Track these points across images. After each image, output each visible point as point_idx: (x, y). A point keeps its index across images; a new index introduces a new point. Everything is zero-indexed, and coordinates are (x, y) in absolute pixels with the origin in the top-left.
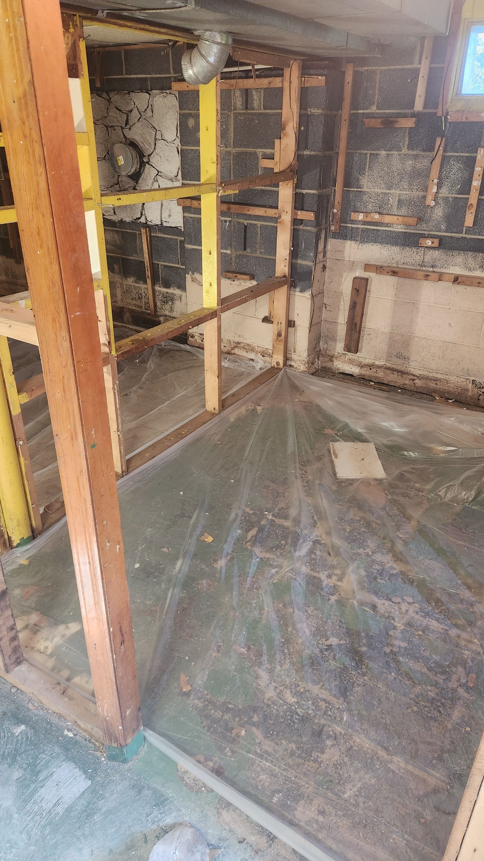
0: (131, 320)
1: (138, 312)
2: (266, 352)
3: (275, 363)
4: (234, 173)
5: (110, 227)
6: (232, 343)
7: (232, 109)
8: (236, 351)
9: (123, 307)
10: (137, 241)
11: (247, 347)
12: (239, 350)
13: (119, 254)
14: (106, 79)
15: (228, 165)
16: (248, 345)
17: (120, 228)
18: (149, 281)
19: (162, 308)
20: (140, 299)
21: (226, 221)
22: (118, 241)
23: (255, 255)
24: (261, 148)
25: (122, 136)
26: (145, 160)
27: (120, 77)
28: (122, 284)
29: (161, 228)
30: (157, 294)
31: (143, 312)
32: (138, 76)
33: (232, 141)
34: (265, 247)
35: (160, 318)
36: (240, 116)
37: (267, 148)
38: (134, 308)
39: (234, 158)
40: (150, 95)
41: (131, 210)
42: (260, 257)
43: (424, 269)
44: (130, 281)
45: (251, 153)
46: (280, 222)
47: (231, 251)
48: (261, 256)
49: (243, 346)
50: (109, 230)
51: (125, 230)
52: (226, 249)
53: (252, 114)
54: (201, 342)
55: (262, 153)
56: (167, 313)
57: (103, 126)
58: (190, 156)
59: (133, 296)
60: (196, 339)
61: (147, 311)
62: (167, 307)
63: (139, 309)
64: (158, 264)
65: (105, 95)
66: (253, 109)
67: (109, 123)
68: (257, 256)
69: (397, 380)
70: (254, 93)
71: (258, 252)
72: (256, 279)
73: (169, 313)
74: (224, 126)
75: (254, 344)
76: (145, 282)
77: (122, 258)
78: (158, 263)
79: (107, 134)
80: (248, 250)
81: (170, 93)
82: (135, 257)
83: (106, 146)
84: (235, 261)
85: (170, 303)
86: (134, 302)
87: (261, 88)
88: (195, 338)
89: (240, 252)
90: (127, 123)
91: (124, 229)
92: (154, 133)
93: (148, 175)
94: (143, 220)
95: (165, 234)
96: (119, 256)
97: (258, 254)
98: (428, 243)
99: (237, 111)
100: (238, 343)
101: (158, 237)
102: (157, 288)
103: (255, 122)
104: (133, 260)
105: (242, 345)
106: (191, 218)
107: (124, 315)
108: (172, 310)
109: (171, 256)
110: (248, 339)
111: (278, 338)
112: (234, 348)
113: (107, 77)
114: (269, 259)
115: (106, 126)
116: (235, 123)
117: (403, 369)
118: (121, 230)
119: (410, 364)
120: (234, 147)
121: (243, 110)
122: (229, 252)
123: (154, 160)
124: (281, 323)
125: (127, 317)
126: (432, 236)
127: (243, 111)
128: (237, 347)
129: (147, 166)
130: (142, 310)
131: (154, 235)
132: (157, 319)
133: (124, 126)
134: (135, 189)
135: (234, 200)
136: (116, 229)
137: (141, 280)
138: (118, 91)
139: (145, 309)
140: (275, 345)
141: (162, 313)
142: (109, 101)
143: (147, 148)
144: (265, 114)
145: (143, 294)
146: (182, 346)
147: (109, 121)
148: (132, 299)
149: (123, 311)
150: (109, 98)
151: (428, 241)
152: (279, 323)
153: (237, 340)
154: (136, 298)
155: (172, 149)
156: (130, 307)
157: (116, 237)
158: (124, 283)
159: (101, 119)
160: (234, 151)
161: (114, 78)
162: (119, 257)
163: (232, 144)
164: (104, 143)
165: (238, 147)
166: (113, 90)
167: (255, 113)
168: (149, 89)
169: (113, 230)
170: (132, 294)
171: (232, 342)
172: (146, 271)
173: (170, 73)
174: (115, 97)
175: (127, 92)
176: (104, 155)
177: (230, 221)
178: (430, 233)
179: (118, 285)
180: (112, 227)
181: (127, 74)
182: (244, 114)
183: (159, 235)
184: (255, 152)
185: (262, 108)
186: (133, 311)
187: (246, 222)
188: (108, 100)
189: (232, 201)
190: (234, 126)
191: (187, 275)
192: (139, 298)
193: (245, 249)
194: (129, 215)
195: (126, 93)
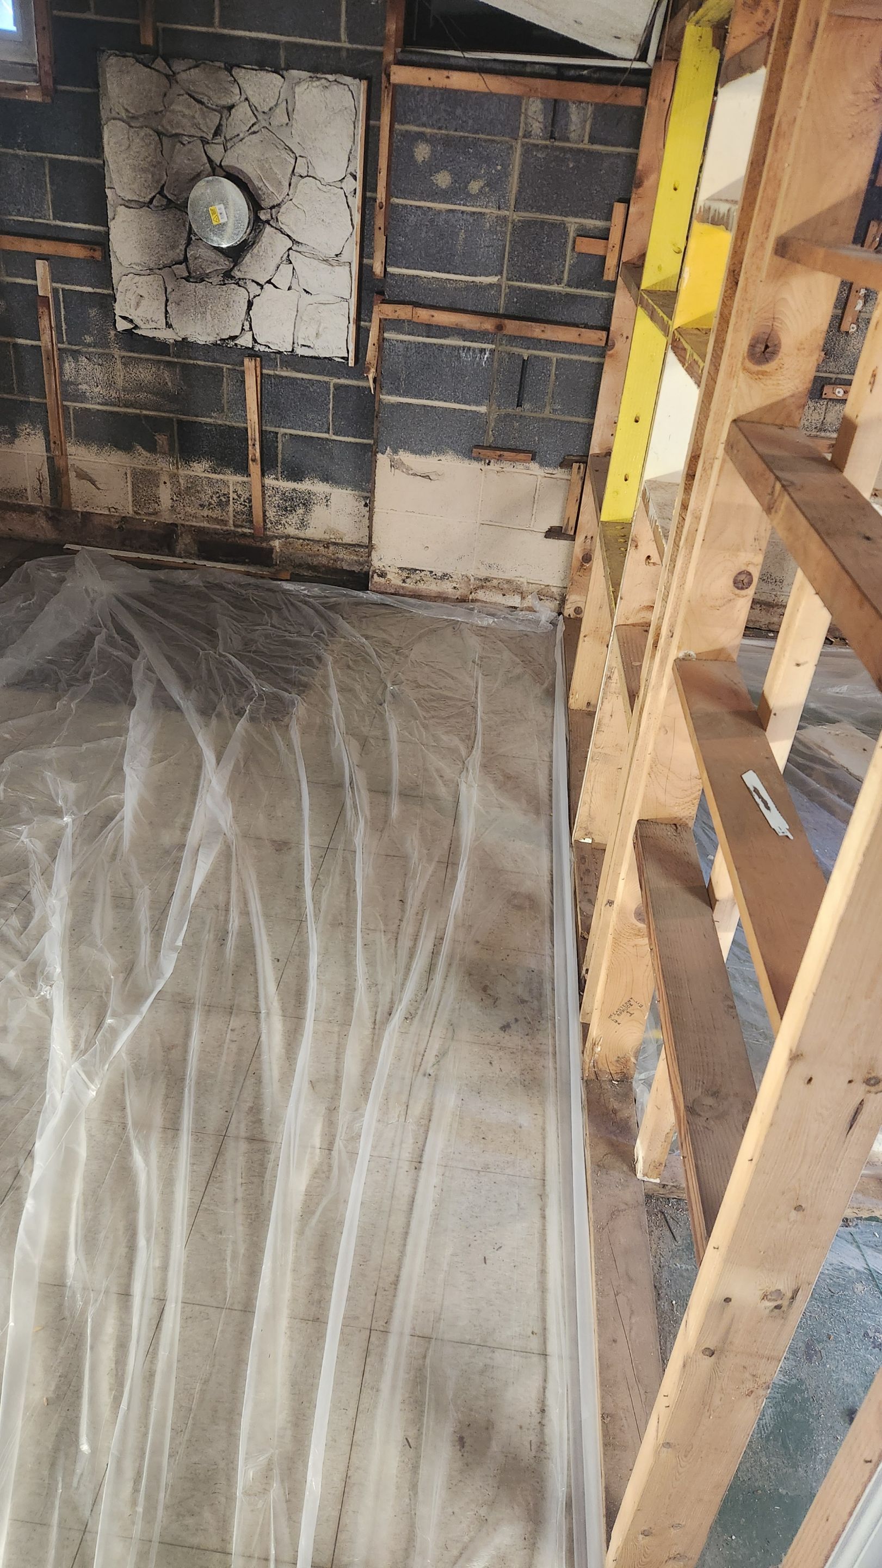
0: (194, 549)
1: (216, 532)
2: (544, 592)
3: (572, 610)
4: (510, 259)
5: (152, 353)
6: (472, 581)
7: (521, 134)
8: (480, 595)
9: (176, 525)
10: (225, 384)
11: (505, 586)
12: (487, 593)
13: (171, 412)
14: (164, 30)
15: (500, 243)
16: (508, 582)
17: (178, 357)
18: (255, 469)
19: (278, 522)
20: (223, 504)
21: (482, 351)
22: (170, 384)
23: (541, 416)
24: (576, 216)
25: (205, 160)
26: (263, 216)
27: (204, 29)
28: (174, 476)
29: (291, 359)
30: (269, 493)
31: (229, 533)
32: (254, 35)
33: (513, 197)
34: (562, 399)
35: (272, 543)
36: (537, 151)
37: (588, 218)
38: (205, 524)
39: (514, 230)
40: (283, 77)
41: (216, 321)
42: (550, 420)
43: (823, 434)
44: (200, 469)
45: (553, 225)
46: (611, 356)
47: (490, 407)
48: (552, 416)
49: (496, 585)
50: (147, 360)
51: (192, 362)
52: (478, 403)
53: (562, 149)
54: (400, 583)
55: (576, 225)
56: (291, 531)
57: (152, 132)
58: (412, 218)
59: (205, 498)
60: (389, 580)
61: (239, 530)
62: (294, 519)
63: (218, 527)
64: (277, 433)
65: (160, 64)
66: (567, 140)
67: (169, 127)
68: (545, 416)
69: (758, 619)
70: (573, 108)
71: (548, 409)
72: (538, 459)
73: (297, 531)
74: (499, 168)
75: (521, 579)
76: (243, 469)
77: (180, 422)
78: (276, 430)
79: (158, 150)
80: (527, 406)
81: (336, 81)
82: (215, 418)
83: (157, 177)
84: (495, 426)
85: (300, 511)
86: (206, 512)
87: (588, 103)
88: (388, 576)
89: (510, 410)
90: (217, 132)
91: (190, 358)
92: (293, 161)
93: (269, 249)
94: (245, 341)
95: (299, 371)
96: (171, 415)
97: (547, 413)
98: (839, 392)
99: (532, 141)
100: (487, 580)
101: (282, 377)
102: (270, 481)
103: (568, 165)
104: (210, 424)
105: (495, 582)
106: (401, 341)
107: (177, 541)
108: (303, 524)
109: (310, 416)
110: (510, 570)
111: (582, 565)
112: (476, 589)
113: (167, 26)
114: (570, 422)
115: (159, 134)
116: (524, 163)
117: (770, 600)
118: (180, 360)
119: (783, 589)
120: (516, 209)
121: (546, 139)
122: (483, 409)
123: (287, 218)
124: (592, 537)
125: (186, 545)
126: (842, 383)
127: (544, 142)
128: (482, 587)
129: (268, 229)
130: (225, 528)
131: (271, 372)
132: (264, 545)
133: (210, 137)
134: (228, 275)
135: (506, 310)
136: (168, 359)
137: (228, 466)
138: (199, 61)
139: (235, 526)
140: (576, 578)
141: (280, 531)
142: (171, 78)
143: (271, 193)
144: (590, 153)
145: (232, 495)
146: (361, 594)
147: (170, 122)
148: (201, 505)
149: (175, 532)
150: (171, 73)
151: (838, 390)
152: (589, 537)
153: (484, 573)
154: (210, 504)
155: (334, 199)
156: (194, 524)
157: (166, 374)
158: (181, 472)
159: (146, 116)
160: (516, 216)
161: (189, 31)
162: (171, 420)
163: (513, 203)
164: (152, 169)
165: (526, 210)
166: (185, 57)
167: (571, 150)
168: (283, 66)
169: (159, 361)
170: (202, 496)
171: (472, 578)
172: (250, 448)
173: (339, 40)
174: (191, 76)
175: (222, 65)
176: (150, 197)
177: (492, 351)
178: (840, 376)
179: (165, 478)
180: (157, 355)
181: (224, 25)
182: (546, 147)
183: (284, 374)
184: (563, 223)
185: (586, 138)
186: (200, 531)
187: (526, 354)
188: (167, 76)
189: (501, 311)
190: (522, 168)
191: (379, 456)
192: (220, 504)
193: (519, 405)
194: (209, 331)
195: (219, 67)
